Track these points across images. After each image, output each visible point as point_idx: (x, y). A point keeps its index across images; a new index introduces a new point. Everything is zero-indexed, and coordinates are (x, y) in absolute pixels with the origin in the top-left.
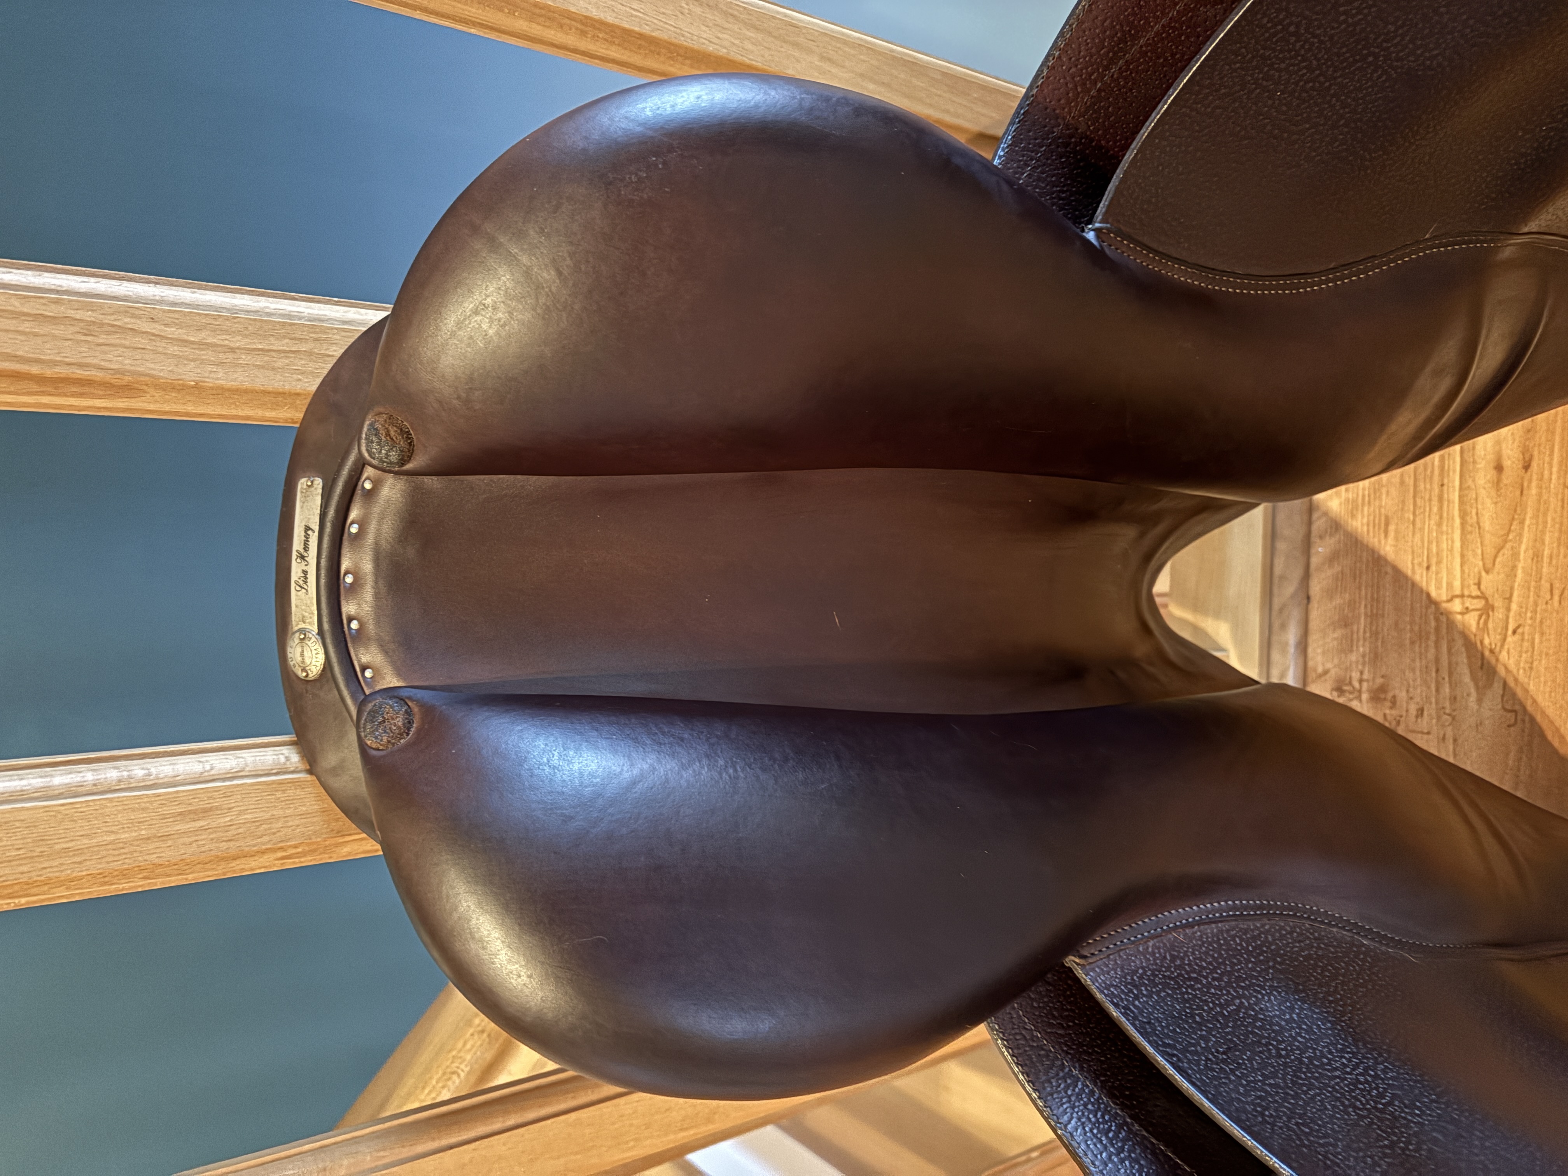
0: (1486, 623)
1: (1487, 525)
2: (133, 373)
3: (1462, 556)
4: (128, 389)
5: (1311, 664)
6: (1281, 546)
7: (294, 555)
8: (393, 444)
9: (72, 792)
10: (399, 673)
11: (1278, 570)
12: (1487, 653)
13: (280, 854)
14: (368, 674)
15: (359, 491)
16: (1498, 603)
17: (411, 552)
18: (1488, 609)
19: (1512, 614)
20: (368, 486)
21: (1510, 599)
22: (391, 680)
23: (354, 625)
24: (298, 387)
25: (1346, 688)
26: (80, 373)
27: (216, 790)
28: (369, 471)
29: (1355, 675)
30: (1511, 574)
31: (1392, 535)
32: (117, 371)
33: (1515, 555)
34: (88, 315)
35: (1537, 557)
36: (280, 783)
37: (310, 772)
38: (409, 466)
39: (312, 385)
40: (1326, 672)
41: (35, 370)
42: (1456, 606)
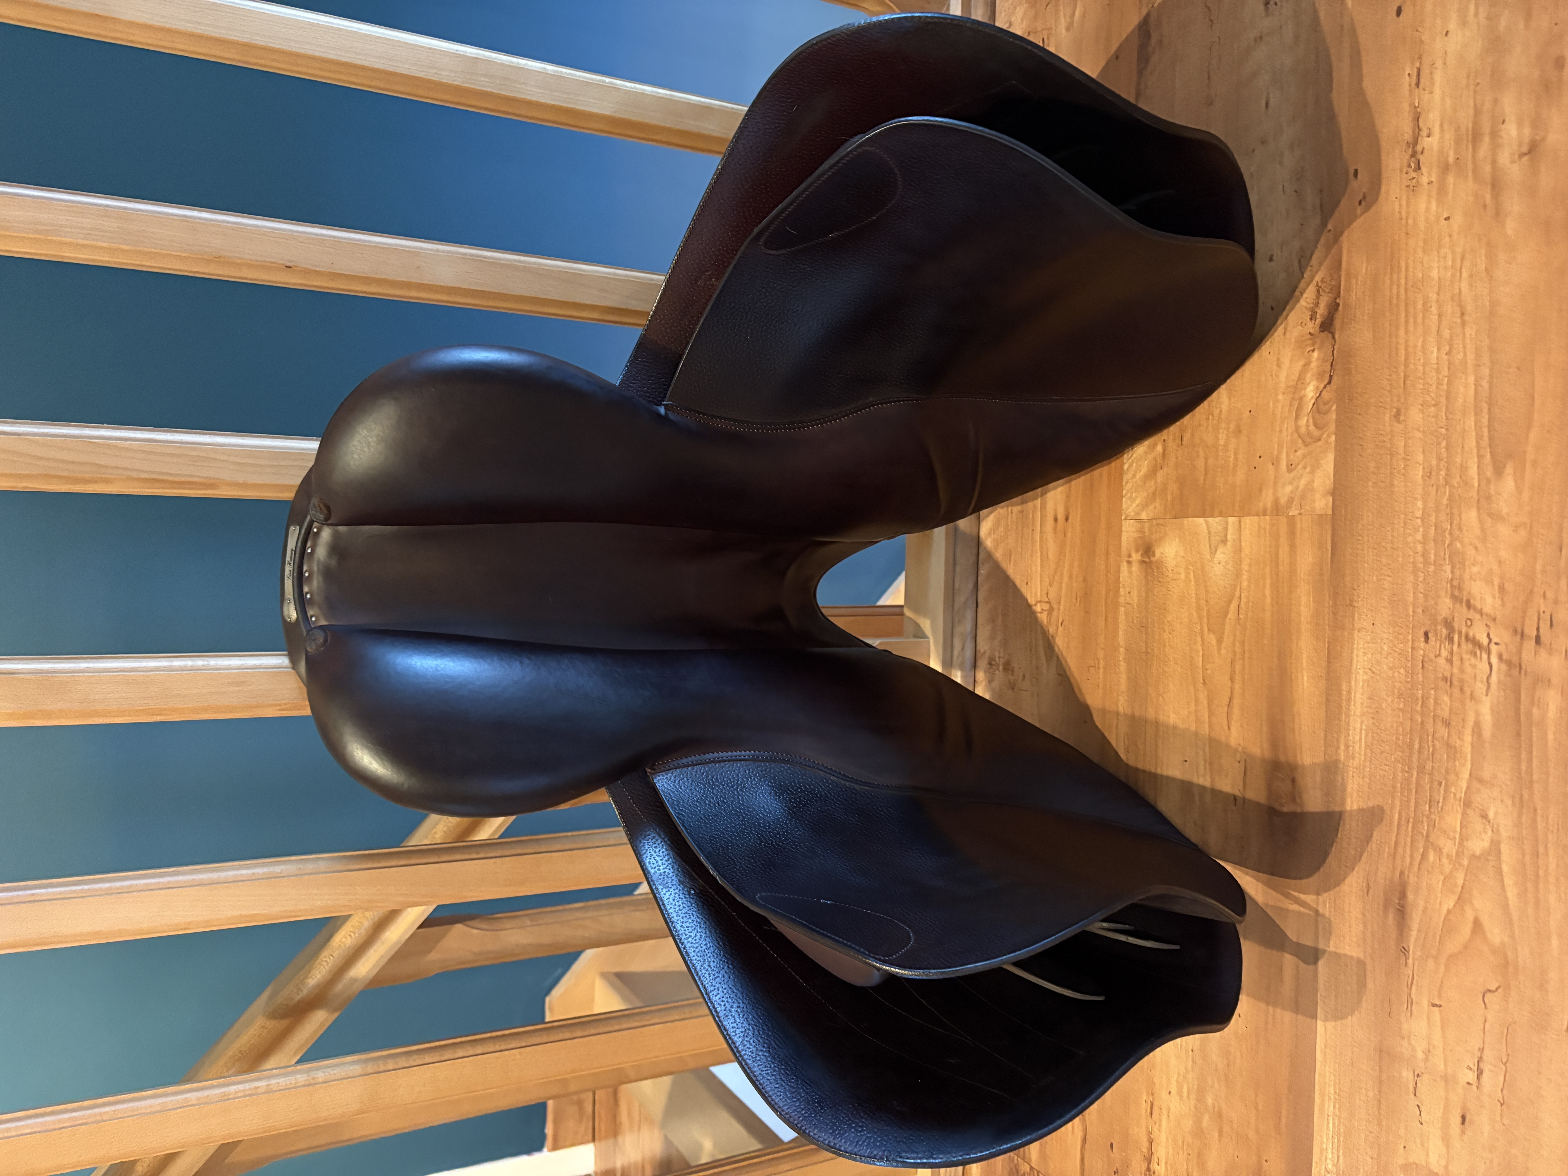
0: (1050, 619)
1: (1050, 556)
2: (214, 479)
3: (1041, 575)
4: (211, 486)
5: (978, 648)
6: (958, 569)
7: (287, 562)
8: (322, 512)
9: (182, 669)
10: (326, 619)
11: (957, 585)
12: (1050, 638)
13: (279, 708)
14: (313, 619)
15: (311, 533)
16: (1055, 606)
17: (333, 562)
18: (1051, 610)
19: (1061, 612)
20: (315, 530)
21: (1059, 603)
22: (323, 622)
23: (308, 596)
24: (291, 482)
25: (993, 663)
26: (190, 479)
27: (247, 673)
28: (316, 524)
29: (997, 654)
30: (1060, 588)
31: (1012, 563)
32: (207, 478)
33: (1062, 576)
34: (194, 453)
35: (1071, 577)
36: (279, 672)
37: (293, 668)
38: (329, 522)
39: (298, 481)
40: (985, 652)
41: (171, 478)
42: (1038, 608)
